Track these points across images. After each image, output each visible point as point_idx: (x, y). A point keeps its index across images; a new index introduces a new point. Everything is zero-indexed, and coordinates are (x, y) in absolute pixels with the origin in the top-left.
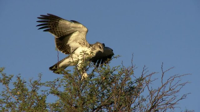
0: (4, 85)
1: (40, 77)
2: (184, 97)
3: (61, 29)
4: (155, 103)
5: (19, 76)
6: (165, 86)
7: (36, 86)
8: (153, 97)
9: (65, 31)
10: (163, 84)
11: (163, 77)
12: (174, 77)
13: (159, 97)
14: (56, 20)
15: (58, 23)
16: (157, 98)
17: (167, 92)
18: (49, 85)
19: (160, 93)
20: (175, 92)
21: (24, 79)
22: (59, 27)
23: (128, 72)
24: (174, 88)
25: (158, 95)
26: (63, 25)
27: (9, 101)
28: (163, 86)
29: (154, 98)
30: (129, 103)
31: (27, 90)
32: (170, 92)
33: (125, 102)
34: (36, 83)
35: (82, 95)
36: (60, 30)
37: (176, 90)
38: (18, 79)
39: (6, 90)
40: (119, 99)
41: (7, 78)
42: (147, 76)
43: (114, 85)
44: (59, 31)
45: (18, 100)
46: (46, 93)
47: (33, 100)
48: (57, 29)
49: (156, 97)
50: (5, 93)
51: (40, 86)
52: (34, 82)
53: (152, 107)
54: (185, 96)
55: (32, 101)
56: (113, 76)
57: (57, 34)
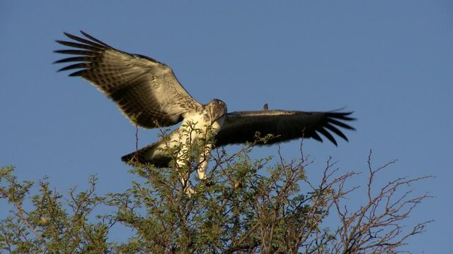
0: (12, 204)
1: (94, 184)
2: (419, 230)
3: (110, 70)
4: (353, 241)
5: (45, 182)
6: (376, 203)
7: (84, 204)
8: (348, 229)
9: (119, 75)
10: (372, 200)
11: (370, 182)
12: (396, 183)
13: (361, 229)
14: (99, 50)
15: (103, 57)
16: (358, 230)
17: (381, 217)
18: (114, 202)
19: (365, 221)
20: (397, 218)
21: (57, 191)
22: (103, 66)
23: (294, 171)
24: (396, 207)
25: (361, 224)
26: (115, 61)
27: (23, 240)
28: (371, 204)
29: (352, 230)
30: (295, 241)
31: (63, 215)
32: (388, 217)
33: (285, 240)
34: (84, 197)
35: (189, 224)
36: (108, 72)
37: (400, 213)
38: (43, 188)
39: (17, 215)
40: (271, 234)
41: (19, 188)
42: (335, 181)
43: (260, 200)
44: (106, 75)
45: (43, 236)
46: (107, 222)
47: (77, 237)
48: (101, 69)
49: (355, 229)
50: (15, 222)
51: (93, 205)
52: (81, 197)
53: (347, 252)
54: (421, 226)
55: (74, 238)
56: (258, 181)
57: (100, 81)
